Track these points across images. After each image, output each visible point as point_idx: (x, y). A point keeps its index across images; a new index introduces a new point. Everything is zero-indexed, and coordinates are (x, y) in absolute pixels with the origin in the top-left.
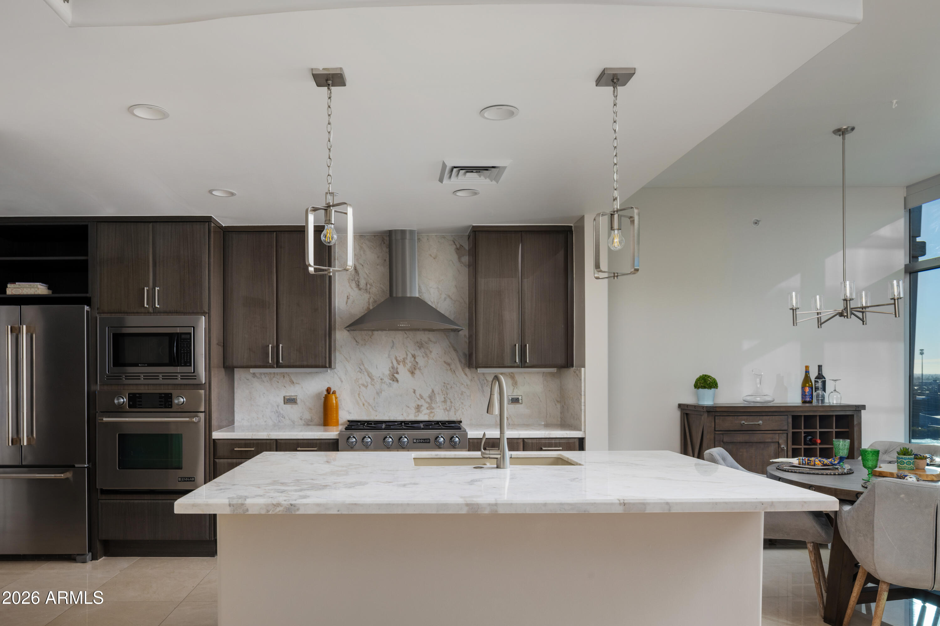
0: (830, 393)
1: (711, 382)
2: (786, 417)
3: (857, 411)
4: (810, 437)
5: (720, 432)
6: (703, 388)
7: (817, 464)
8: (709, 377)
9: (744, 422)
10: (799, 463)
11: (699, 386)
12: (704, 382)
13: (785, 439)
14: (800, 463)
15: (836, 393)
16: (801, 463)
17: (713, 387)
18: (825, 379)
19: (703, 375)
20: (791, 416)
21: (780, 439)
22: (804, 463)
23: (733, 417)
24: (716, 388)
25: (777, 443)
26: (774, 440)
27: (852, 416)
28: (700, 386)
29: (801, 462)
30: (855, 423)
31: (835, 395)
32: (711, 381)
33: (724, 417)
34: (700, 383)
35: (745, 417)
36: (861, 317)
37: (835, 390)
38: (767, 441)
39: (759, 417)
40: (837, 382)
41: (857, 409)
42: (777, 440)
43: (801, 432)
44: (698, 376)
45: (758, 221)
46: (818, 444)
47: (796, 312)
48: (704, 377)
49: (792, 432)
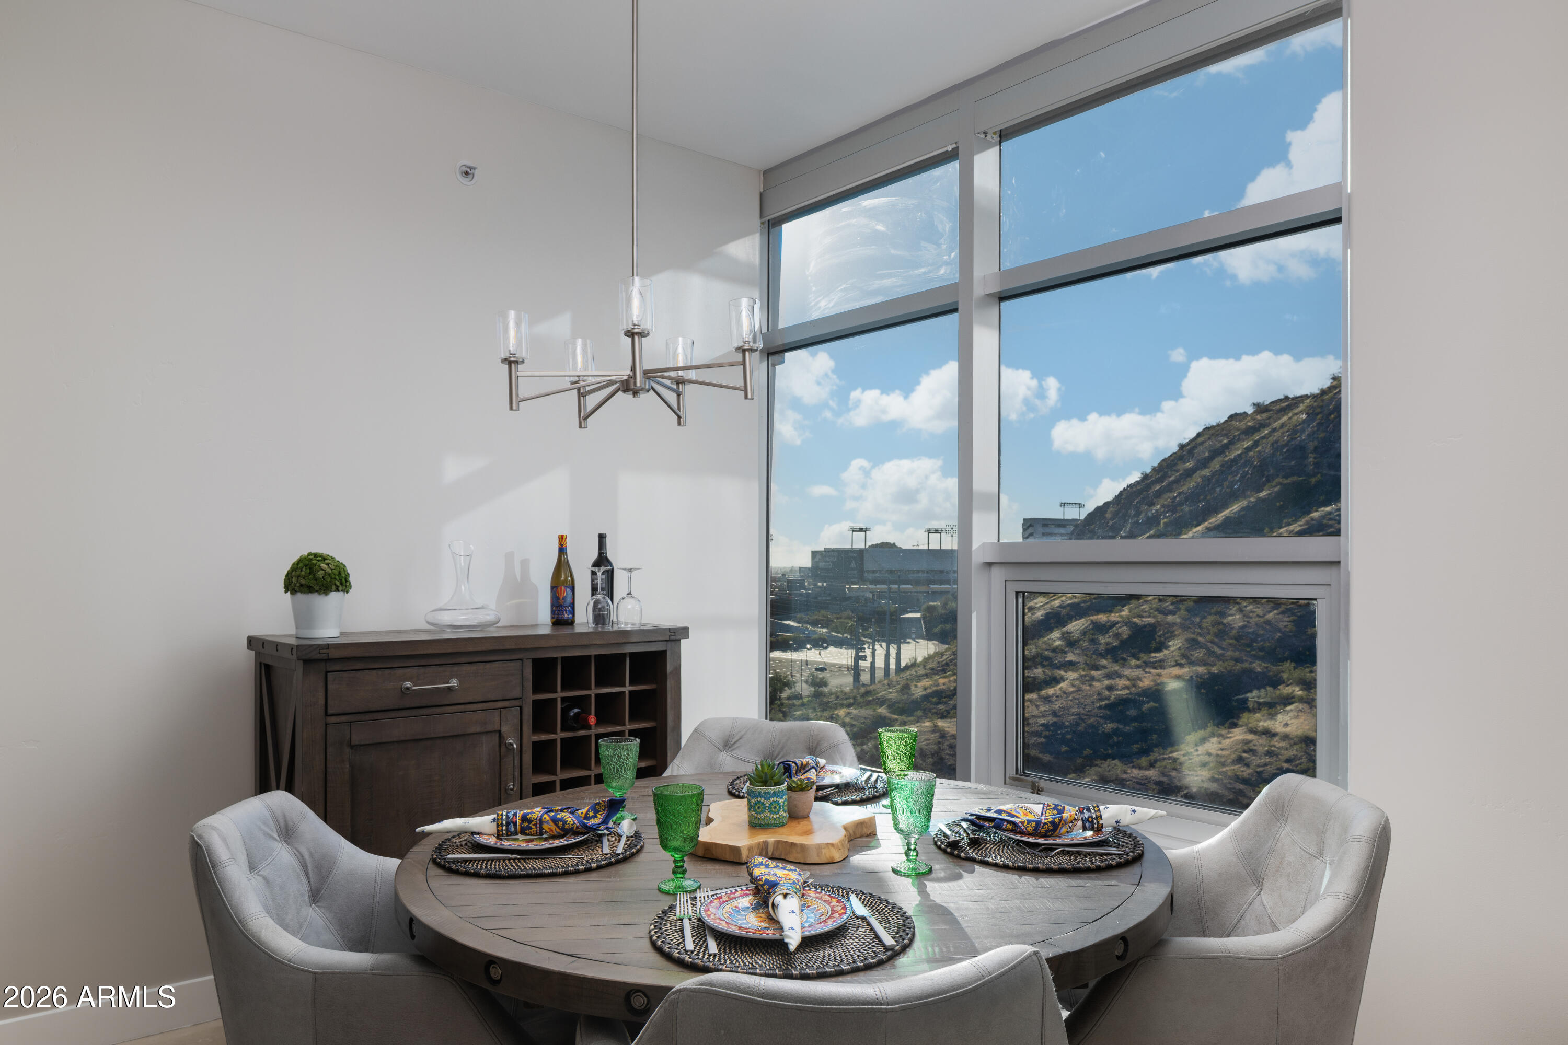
0: (620, 600)
1: (329, 574)
2: (519, 663)
3: (673, 643)
4: (576, 710)
5: (343, 718)
6: (305, 589)
7: (548, 830)
8: (324, 558)
9: (408, 684)
10: (498, 831)
11: (295, 586)
12: (310, 573)
13: (517, 721)
14: (502, 831)
15: (633, 601)
16: (504, 832)
17: (334, 588)
18: (611, 565)
19: (310, 554)
20: (531, 661)
21: (502, 724)
22: (513, 829)
23: (380, 672)
24: (343, 591)
25: (497, 734)
26: (490, 728)
27: (664, 653)
28: (298, 585)
29: (504, 828)
30: (669, 668)
31: (629, 604)
32: (329, 571)
33: (352, 674)
34: (298, 577)
35: (414, 671)
36: (675, 405)
37: (629, 594)
38: (472, 730)
39: (449, 668)
40: (634, 573)
41: (672, 638)
42: (497, 728)
43: (556, 699)
44: (295, 558)
45: (471, 168)
46: (593, 727)
47: (517, 370)
48: (311, 559)
49: (534, 701)
